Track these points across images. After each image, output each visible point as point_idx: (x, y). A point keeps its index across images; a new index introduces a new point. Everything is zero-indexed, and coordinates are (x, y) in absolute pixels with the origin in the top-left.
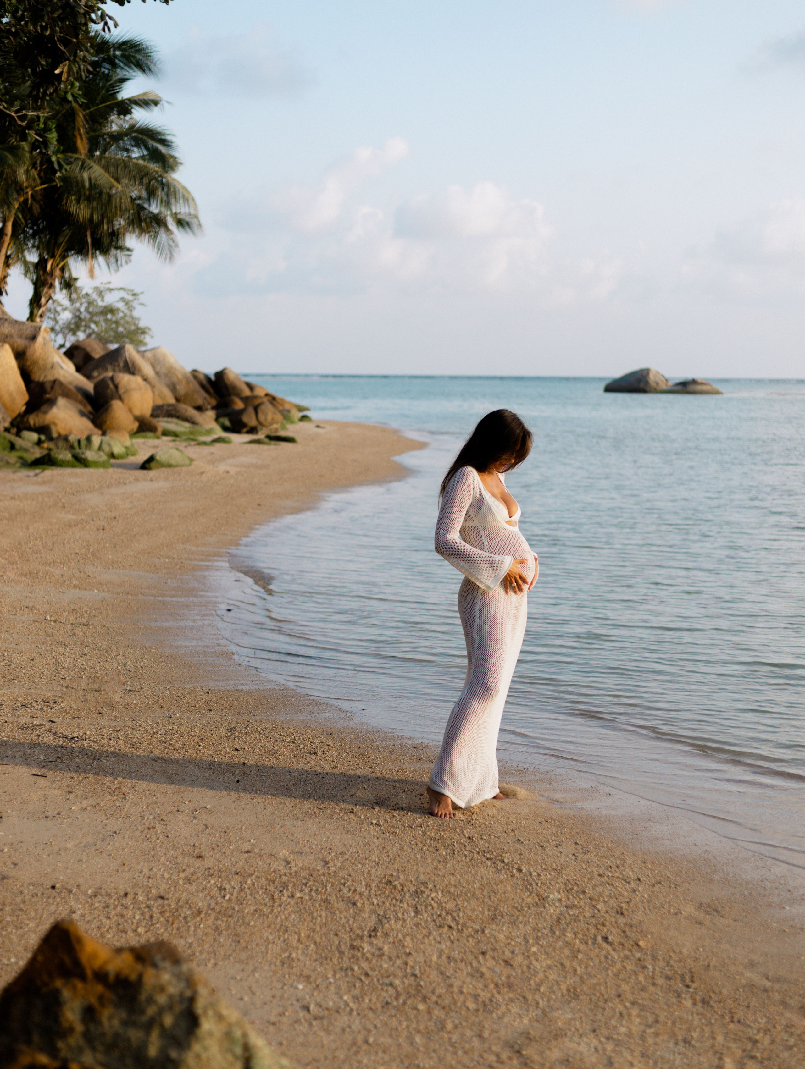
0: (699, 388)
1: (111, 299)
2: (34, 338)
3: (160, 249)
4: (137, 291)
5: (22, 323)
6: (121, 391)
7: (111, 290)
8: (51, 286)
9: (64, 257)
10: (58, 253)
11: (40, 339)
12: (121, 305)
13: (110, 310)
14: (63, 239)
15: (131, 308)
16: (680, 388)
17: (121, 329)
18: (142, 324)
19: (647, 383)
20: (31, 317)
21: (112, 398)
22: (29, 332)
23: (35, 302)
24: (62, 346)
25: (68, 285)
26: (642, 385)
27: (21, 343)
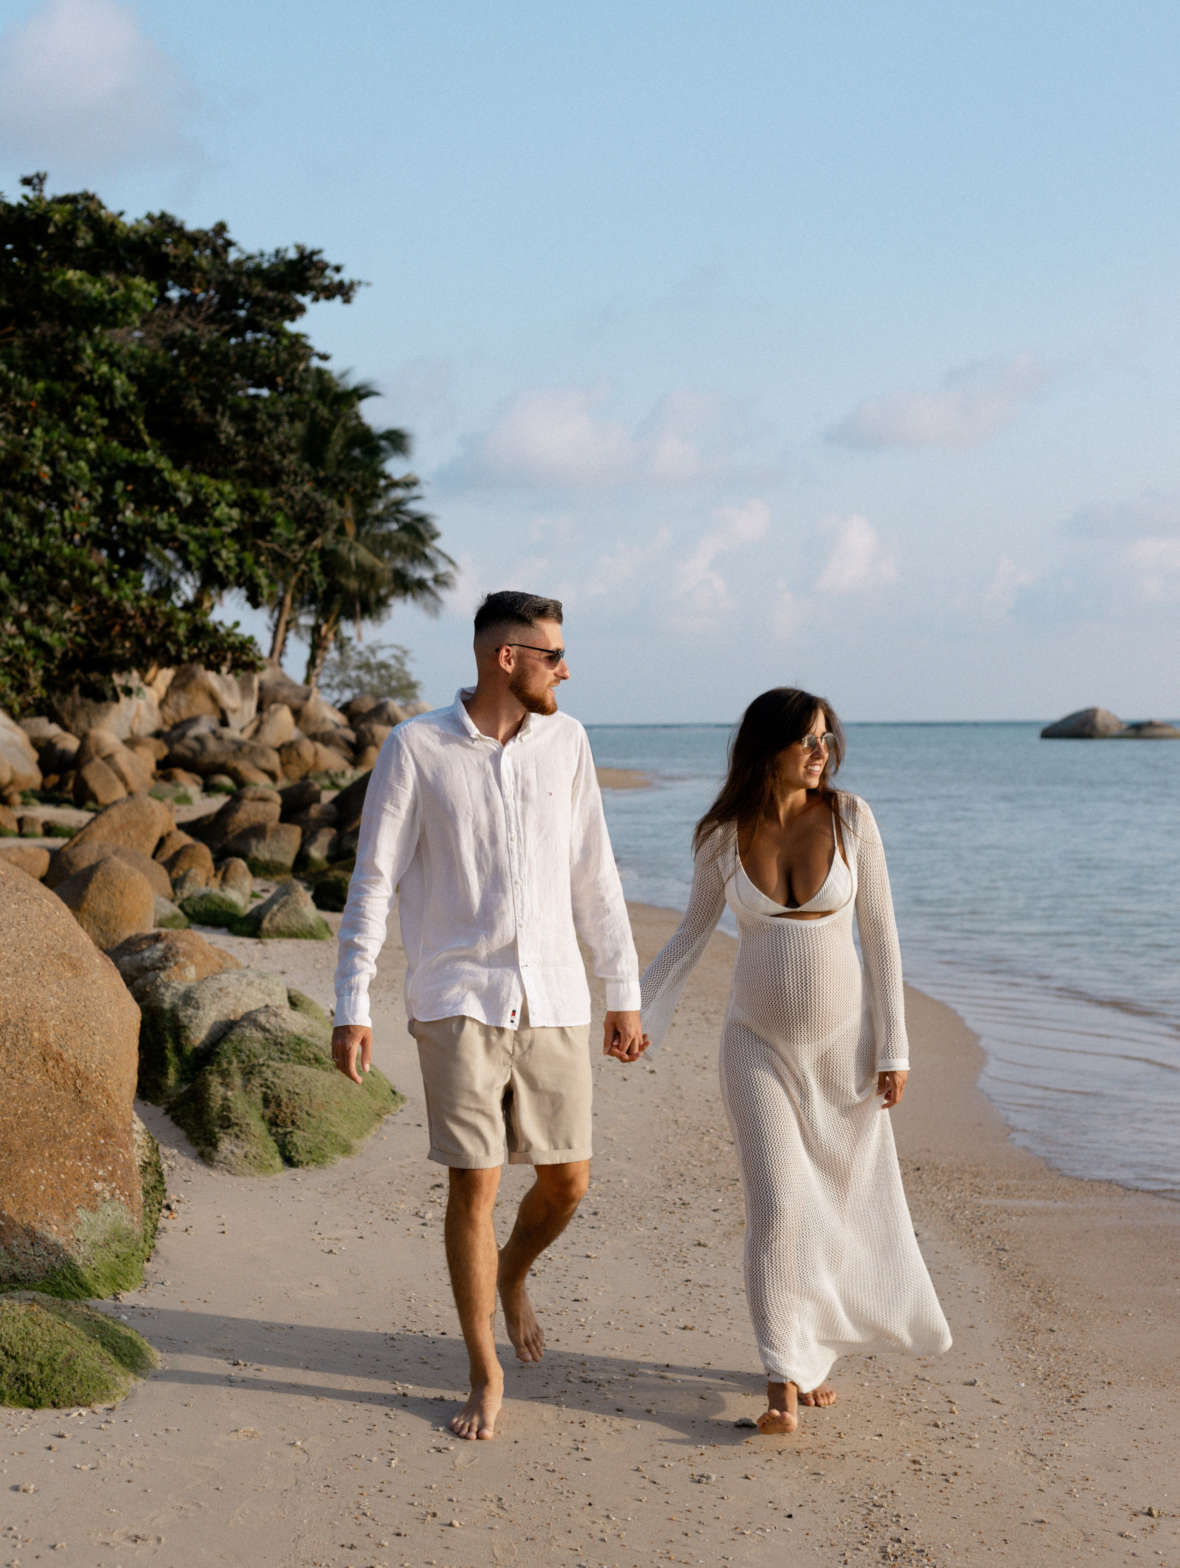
0: (1158, 731)
1: (383, 656)
2: (307, 698)
3: (426, 607)
4: (406, 648)
5: (298, 687)
6: (377, 739)
7: (382, 647)
8: (326, 649)
9: (337, 621)
10: (332, 620)
11: (312, 700)
12: (392, 662)
13: (383, 665)
14: (336, 608)
15: (402, 664)
16: (1132, 732)
17: (394, 683)
18: (414, 678)
19: (1094, 726)
20: (307, 680)
21: (369, 744)
22: (303, 694)
23: (312, 663)
24: (338, 701)
25: (342, 645)
26: (1087, 730)
27: (296, 702)
